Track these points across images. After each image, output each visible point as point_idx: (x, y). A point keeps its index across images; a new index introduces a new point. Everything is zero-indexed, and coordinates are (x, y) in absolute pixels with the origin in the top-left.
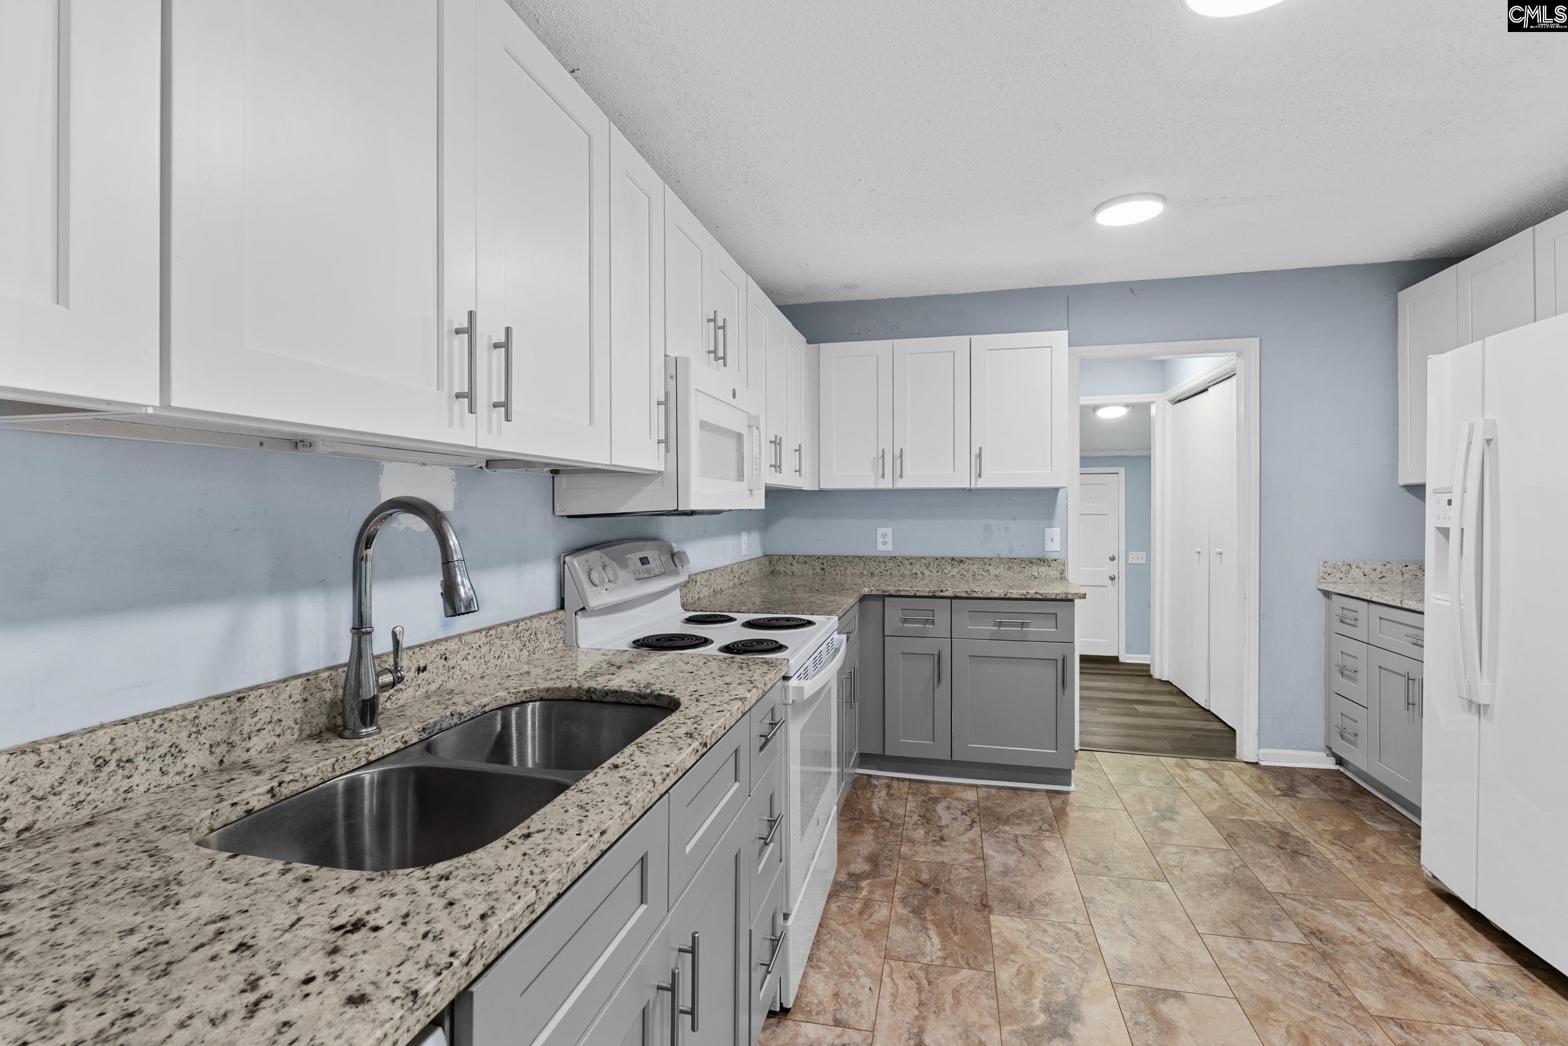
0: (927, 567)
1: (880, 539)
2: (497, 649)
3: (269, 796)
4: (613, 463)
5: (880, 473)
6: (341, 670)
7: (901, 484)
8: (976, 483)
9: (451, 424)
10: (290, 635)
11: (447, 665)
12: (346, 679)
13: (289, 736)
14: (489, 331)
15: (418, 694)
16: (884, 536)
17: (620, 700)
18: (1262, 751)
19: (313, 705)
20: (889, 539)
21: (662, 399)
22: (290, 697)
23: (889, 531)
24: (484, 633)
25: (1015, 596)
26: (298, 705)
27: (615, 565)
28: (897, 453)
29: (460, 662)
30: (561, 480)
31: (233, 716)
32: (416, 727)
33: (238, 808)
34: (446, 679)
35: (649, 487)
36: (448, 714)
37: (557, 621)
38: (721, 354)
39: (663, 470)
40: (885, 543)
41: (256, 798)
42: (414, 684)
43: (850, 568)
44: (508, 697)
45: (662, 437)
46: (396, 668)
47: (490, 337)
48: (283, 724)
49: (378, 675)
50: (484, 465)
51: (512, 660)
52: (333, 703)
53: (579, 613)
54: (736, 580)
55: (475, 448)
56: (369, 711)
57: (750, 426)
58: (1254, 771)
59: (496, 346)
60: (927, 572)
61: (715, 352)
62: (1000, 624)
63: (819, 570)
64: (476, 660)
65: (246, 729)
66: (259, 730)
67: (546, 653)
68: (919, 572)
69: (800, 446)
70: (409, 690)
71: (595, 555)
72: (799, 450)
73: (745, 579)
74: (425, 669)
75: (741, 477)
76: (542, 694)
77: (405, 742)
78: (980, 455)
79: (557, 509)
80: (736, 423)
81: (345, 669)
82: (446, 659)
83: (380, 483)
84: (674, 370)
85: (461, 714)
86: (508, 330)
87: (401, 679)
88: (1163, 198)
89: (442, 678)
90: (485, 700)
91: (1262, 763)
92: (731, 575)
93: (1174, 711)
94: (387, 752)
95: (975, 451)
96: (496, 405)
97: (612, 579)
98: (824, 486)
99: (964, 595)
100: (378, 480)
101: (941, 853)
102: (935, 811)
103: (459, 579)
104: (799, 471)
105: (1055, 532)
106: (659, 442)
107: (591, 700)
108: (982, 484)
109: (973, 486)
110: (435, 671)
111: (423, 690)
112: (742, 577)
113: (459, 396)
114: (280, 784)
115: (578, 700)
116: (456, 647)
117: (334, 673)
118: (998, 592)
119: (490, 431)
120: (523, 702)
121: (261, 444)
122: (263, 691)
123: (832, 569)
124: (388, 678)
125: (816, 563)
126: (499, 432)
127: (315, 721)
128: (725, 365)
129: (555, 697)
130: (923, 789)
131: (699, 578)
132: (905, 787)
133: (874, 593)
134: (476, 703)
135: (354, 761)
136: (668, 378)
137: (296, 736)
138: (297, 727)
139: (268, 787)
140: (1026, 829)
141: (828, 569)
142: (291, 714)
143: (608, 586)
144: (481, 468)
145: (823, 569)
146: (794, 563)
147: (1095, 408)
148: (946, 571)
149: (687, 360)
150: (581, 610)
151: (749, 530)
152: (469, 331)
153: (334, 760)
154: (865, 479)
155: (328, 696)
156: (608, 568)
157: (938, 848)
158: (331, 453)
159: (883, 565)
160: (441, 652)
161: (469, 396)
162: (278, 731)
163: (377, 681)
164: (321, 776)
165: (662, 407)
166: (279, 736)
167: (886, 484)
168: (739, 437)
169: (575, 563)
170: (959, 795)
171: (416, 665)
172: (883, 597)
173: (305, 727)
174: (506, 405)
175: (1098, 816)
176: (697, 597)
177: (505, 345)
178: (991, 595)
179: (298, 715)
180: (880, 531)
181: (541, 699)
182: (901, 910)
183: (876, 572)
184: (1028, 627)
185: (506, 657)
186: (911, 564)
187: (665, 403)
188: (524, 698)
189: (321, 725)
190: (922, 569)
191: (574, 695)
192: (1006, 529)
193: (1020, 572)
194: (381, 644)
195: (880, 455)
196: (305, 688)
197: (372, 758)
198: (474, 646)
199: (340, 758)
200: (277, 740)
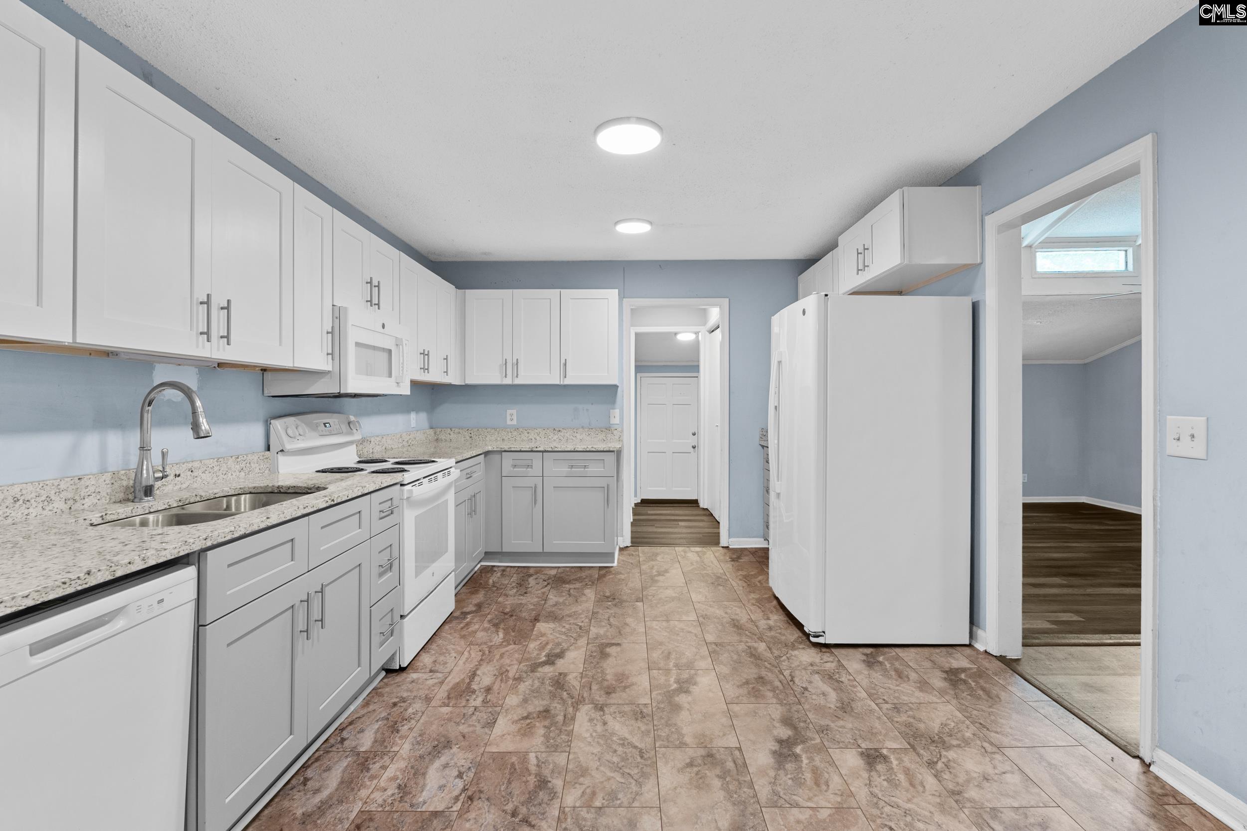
0: (538, 435)
1: (509, 417)
2: (224, 468)
3: (101, 519)
4: (295, 366)
5: (504, 375)
6: (131, 471)
7: (517, 381)
8: (563, 382)
9: (197, 347)
10: (103, 450)
11: (193, 475)
12: (136, 475)
13: (104, 501)
14: (218, 301)
15: (175, 488)
16: (512, 415)
17: (297, 491)
18: (731, 540)
19: (117, 487)
20: (515, 417)
21: (330, 330)
22: (105, 481)
23: (514, 412)
24: (216, 460)
25: (580, 450)
26: (109, 486)
27: (305, 426)
28: (515, 361)
29: (200, 474)
30: (268, 376)
31: (76, 487)
32: (176, 499)
33: (87, 521)
34: (192, 482)
35: (323, 380)
36: (194, 495)
37: (265, 457)
38: (375, 301)
39: (331, 370)
40: (512, 420)
41: (95, 519)
42: (172, 483)
43: (489, 436)
44: (230, 490)
45: (330, 351)
46: (164, 470)
47: (219, 304)
48: (101, 494)
49: (154, 473)
50: (216, 366)
51: (234, 476)
52: (127, 488)
53: (280, 453)
54: (405, 443)
55: (211, 358)
56: (148, 491)
57: (397, 345)
58: (725, 550)
59: (222, 308)
60: (538, 438)
61: (371, 301)
62: (572, 467)
63: (468, 438)
64: (210, 474)
65: (82, 494)
66: (89, 495)
67: (257, 475)
68: (533, 438)
69: (447, 356)
70: (170, 486)
71: (291, 420)
72: (446, 359)
73: (413, 443)
74: (179, 476)
75: (390, 375)
76: (250, 490)
77: (169, 505)
78: (565, 364)
79: (266, 392)
80: (388, 344)
81: (135, 471)
82: (192, 471)
83: (153, 374)
84: (338, 314)
85: (201, 496)
86: (229, 301)
87: (166, 476)
88: (651, 223)
89: (190, 482)
90: (215, 491)
91: (731, 547)
92: (401, 439)
93: (701, 524)
94: (160, 509)
95: (563, 361)
96: (222, 337)
97: (302, 434)
98: (470, 381)
99: (550, 449)
100: (153, 373)
101: (522, 599)
102: (527, 581)
103: (201, 419)
104: (447, 372)
105: (617, 412)
106: (328, 354)
107: (280, 492)
108: (567, 382)
109: (561, 383)
110: (185, 477)
111: (178, 487)
112: (410, 441)
113: (202, 333)
114: (106, 514)
115: (272, 493)
116: (199, 466)
117: (128, 472)
118: (570, 448)
119: (218, 350)
120: (239, 494)
121: (90, 354)
122: (91, 476)
123: (477, 437)
124: (160, 475)
125: (466, 433)
126: (224, 350)
127: (117, 495)
128: (379, 309)
129: (259, 491)
130: (525, 570)
131: (372, 440)
132: (513, 571)
133: (495, 449)
134: (211, 492)
135: (142, 510)
136: (335, 318)
137: (107, 501)
138: (108, 497)
139: (101, 515)
140: (578, 585)
141: (474, 437)
142: (105, 490)
143: (299, 437)
144: (215, 367)
145: (471, 437)
146: (452, 433)
147: (676, 334)
148: (550, 437)
149: (346, 308)
150: (281, 451)
151: (417, 410)
152: (207, 303)
153: (132, 508)
154: (494, 378)
155: (125, 483)
156: (299, 428)
157: (522, 597)
158: (128, 359)
159: (510, 434)
160: (189, 468)
161: (207, 334)
162: (98, 497)
163: (154, 476)
164: (126, 514)
165: (330, 335)
166: (99, 500)
167: (508, 381)
168: (390, 351)
169: (277, 424)
170: (546, 572)
171: (174, 473)
172: (501, 452)
173: (112, 497)
174: (227, 337)
175: (622, 577)
176: (371, 451)
177: (227, 308)
178: (566, 450)
179: (109, 491)
180: (509, 412)
181: (250, 493)
182: (486, 625)
183: (506, 439)
184: (588, 468)
185: (230, 474)
186: (528, 433)
187: (332, 333)
188: (240, 492)
189: (121, 497)
190: (535, 436)
191: (270, 490)
192: (587, 410)
193: (595, 437)
194: (155, 458)
195: (504, 363)
196: (112, 477)
197: (152, 510)
198: (210, 466)
199: (136, 507)
200: (98, 502)
